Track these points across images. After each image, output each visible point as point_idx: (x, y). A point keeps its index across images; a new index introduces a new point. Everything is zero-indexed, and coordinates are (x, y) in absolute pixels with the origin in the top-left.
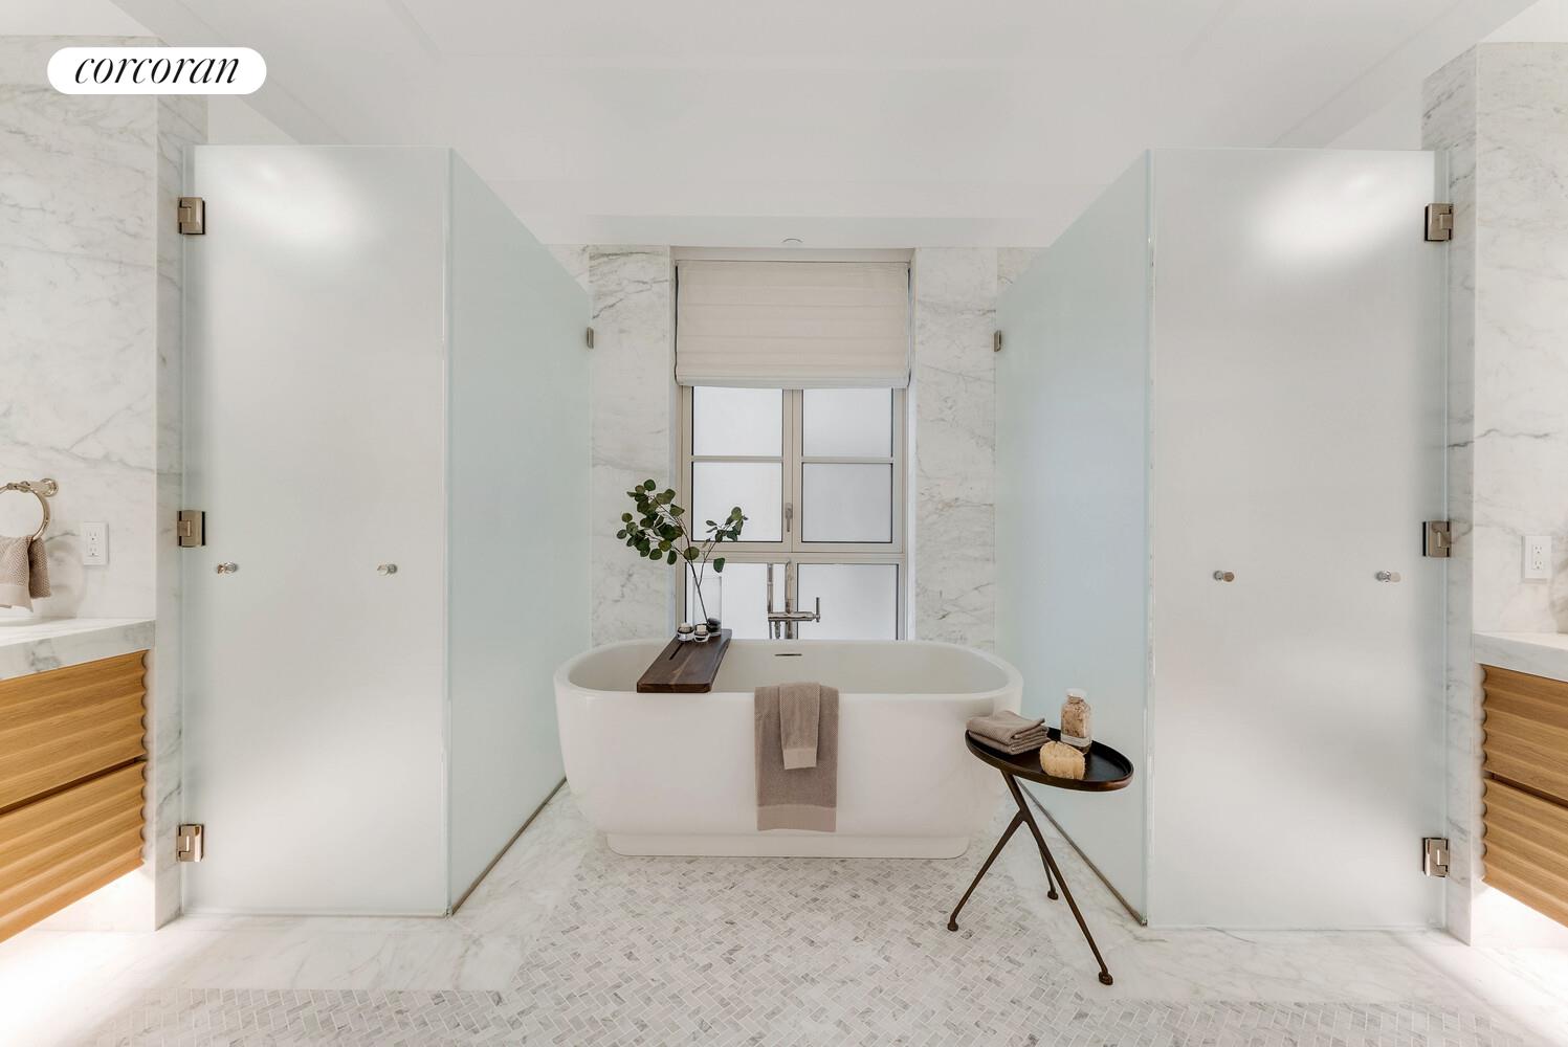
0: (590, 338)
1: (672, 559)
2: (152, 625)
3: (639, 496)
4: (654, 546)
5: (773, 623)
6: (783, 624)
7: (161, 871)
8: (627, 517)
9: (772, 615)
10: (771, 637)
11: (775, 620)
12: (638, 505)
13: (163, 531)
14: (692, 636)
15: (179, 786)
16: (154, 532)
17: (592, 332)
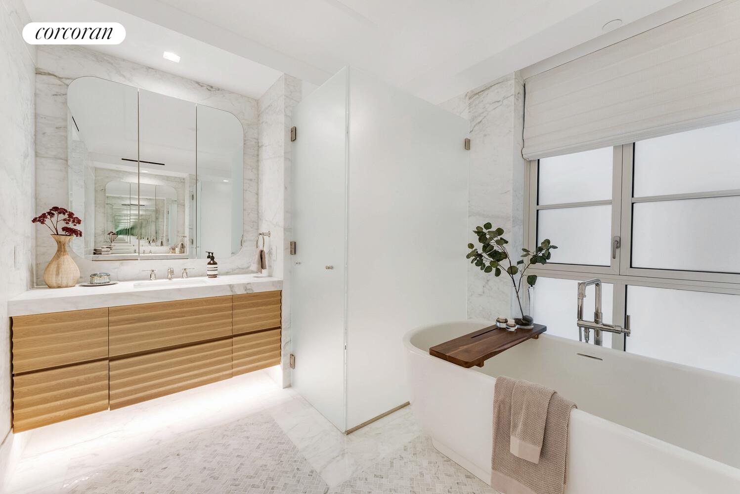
0: (467, 144)
1: (498, 273)
2: (282, 281)
3: (480, 233)
4: (487, 264)
5: (583, 329)
6: (592, 332)
7: (284, 369)
8: (471, 246)
9: (581, 322)
10: (581, 340)
11: (586, 328)
12: (479, 238)
13: (286, 249)
14: (504, 326)
15: (290, 341)
16: (283, 249)
17: (469, 141)
